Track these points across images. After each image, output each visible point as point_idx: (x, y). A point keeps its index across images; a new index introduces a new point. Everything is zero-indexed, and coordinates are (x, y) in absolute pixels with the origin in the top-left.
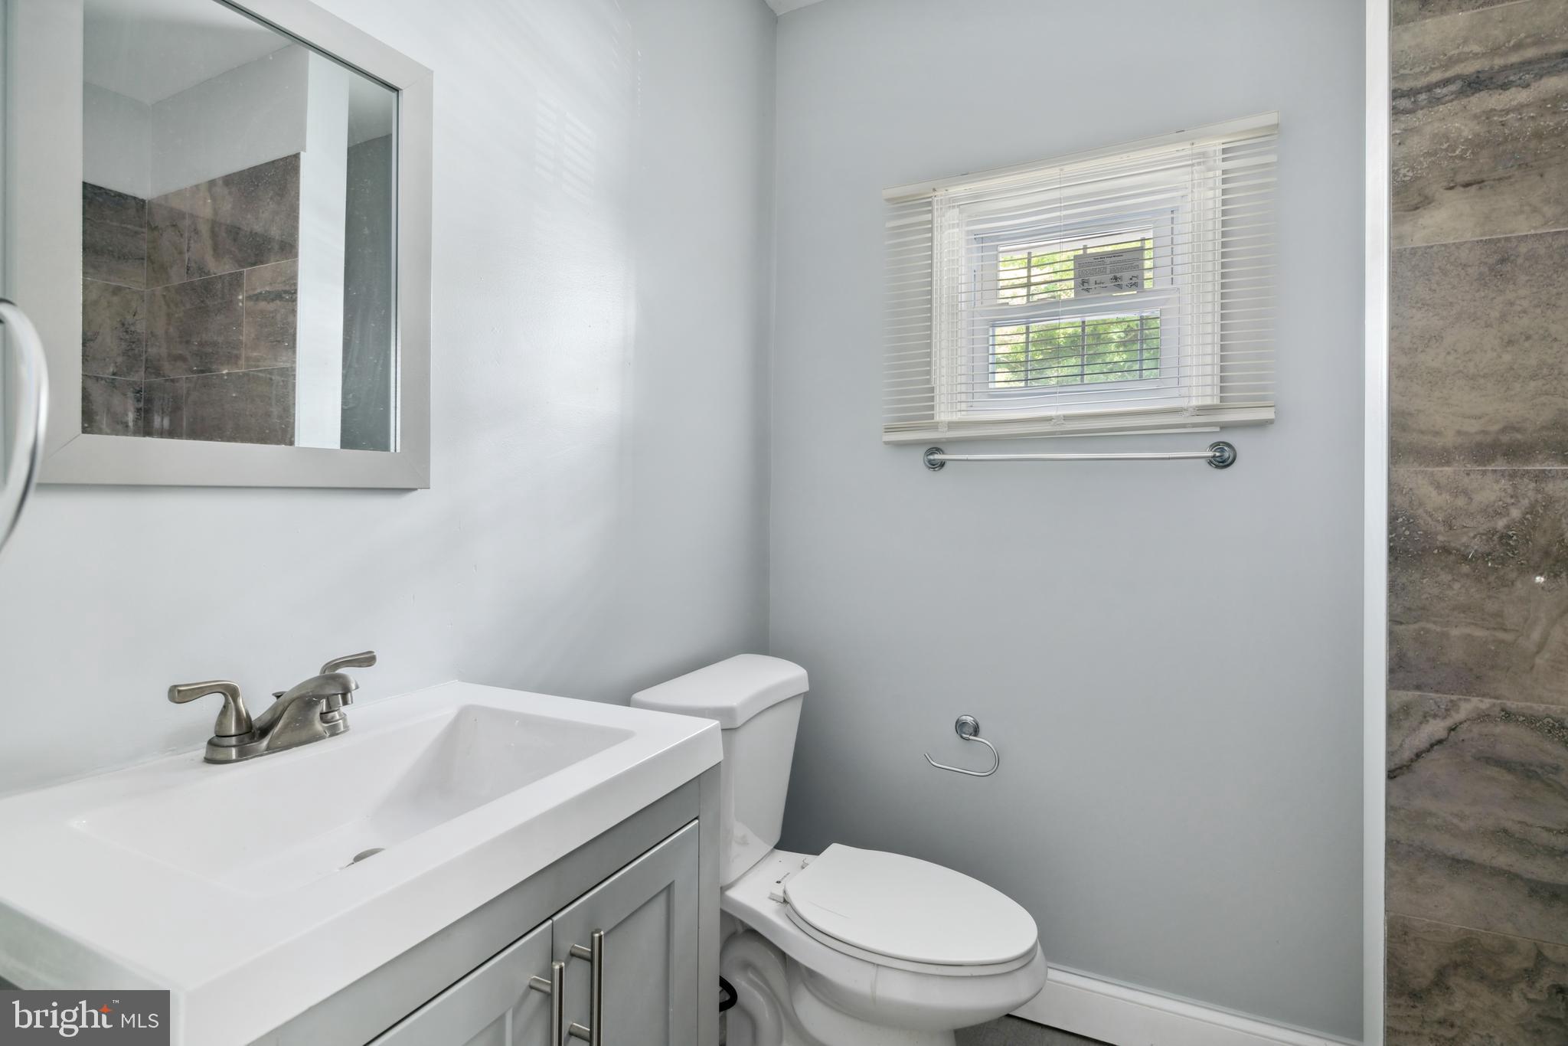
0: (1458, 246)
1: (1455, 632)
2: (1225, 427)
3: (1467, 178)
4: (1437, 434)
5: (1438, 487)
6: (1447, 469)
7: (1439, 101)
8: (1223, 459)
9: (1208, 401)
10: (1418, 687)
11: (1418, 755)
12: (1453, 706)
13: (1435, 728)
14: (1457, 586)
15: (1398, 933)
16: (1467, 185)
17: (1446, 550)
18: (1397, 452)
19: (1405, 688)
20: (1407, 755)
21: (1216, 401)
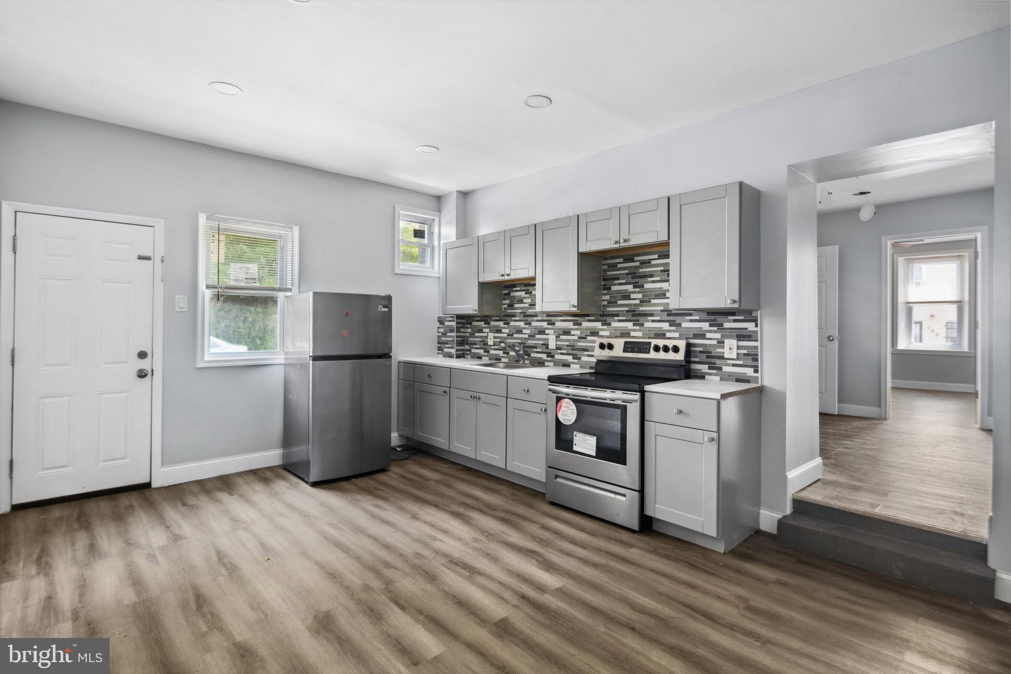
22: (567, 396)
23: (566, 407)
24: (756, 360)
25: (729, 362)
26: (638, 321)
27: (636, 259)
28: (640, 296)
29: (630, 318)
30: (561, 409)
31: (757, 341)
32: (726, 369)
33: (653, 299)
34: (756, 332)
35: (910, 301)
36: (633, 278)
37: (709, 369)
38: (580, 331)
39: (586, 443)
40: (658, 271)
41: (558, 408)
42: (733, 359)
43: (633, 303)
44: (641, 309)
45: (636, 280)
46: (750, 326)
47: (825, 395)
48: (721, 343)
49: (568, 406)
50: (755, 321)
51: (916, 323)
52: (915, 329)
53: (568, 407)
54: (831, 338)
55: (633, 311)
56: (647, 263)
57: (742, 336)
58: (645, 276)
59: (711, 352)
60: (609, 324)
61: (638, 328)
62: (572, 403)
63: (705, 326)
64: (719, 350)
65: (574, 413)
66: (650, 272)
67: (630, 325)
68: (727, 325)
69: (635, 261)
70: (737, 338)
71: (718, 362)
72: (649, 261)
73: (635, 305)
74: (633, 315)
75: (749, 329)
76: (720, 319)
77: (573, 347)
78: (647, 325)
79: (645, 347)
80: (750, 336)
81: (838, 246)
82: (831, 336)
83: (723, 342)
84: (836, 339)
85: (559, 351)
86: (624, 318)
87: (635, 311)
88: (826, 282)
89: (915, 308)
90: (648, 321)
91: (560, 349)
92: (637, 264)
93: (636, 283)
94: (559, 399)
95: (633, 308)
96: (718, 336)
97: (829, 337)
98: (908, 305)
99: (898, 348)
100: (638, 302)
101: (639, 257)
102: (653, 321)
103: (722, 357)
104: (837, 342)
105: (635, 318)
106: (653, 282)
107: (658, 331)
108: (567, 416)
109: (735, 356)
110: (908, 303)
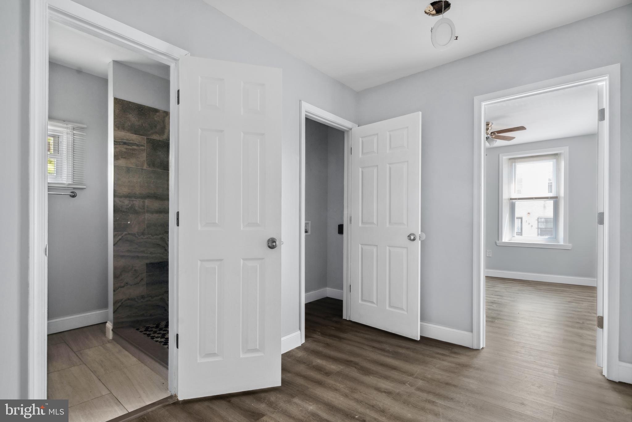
0: (123, 167)
1: (122, 223)
2: (74, 188)
3: (124, 157)
4: (120, 194)
5: (120, 201)
6: (121, 199)
7: (120, 144)
8: (74, 196)
9: (70, 183)
10: (118, 231)
11: (118, 241)
12: (122, 233)
13: (120, 237)
14: (123, 216)
15: (115, 268)
16: (124, 158)
17: (121, 211)
18: (115, 196)
19: (116, 232)
20: (116, 241)
21: (72, 183)
35: (513, 197)
47: (406, 313)
51: (517, 218)
52: (517, 223)
54: (412, 237)
81: (420, 113)
82: (413, 234)
84: (418, 238)
88: (408, 162)
89: (517, 203)
97: (409, 236)
98: (511, 201)
99: (503, 241)
104: (420, 242)
110: (511, 199)
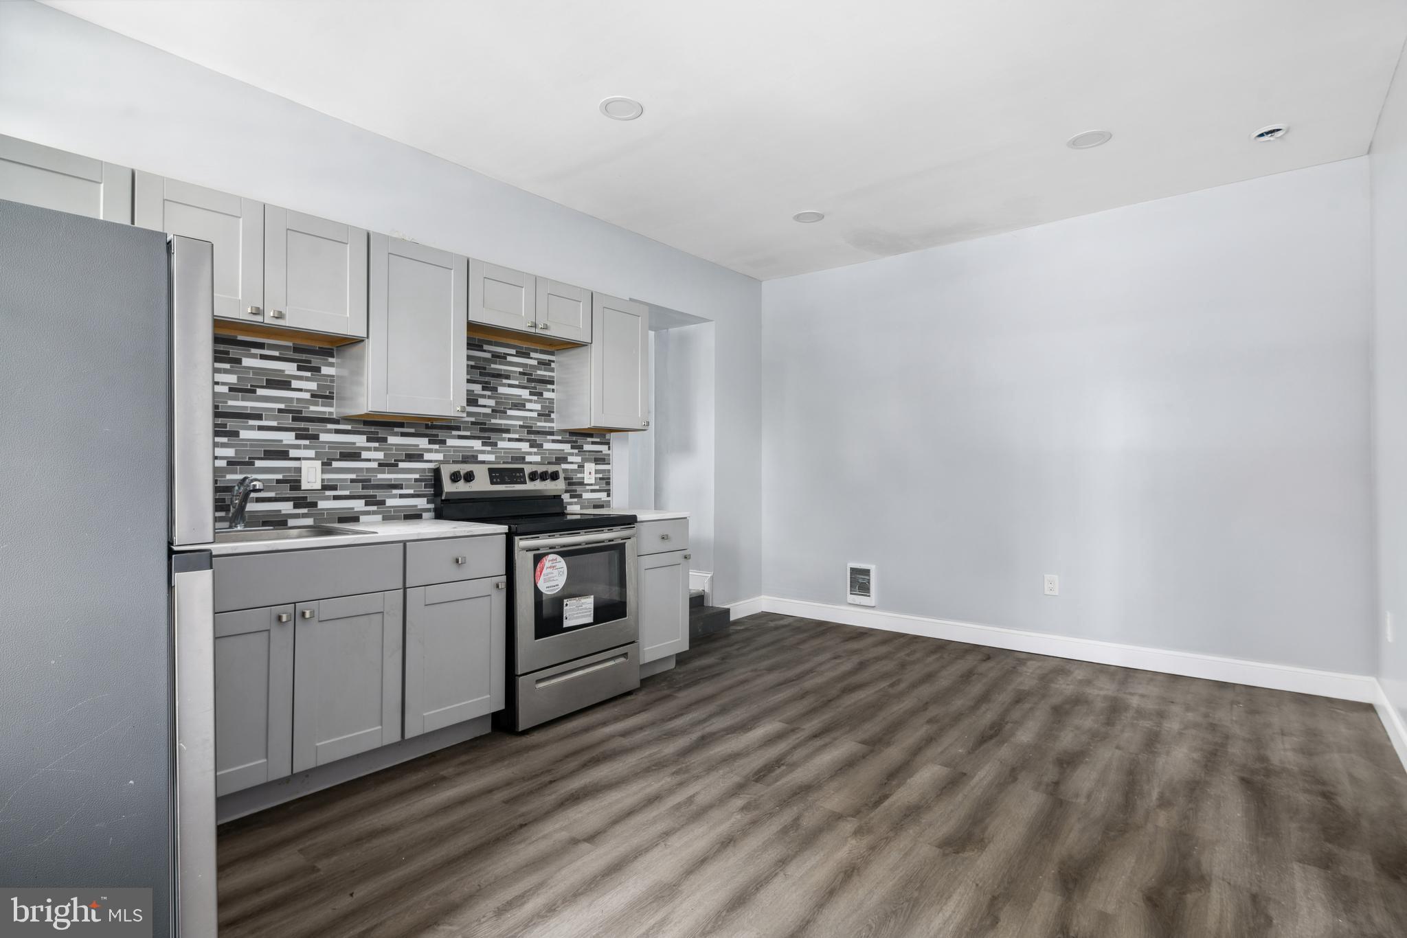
22: (552, 550)
23: (550, 567)
24: (608, 483)
25: (588, 487)
26: (489, 438)
27: (486, 347)
28: (492, 403)
29: (478, 433)
30: (544, 572)
31: (609, 464)
32: (586, 496)
33: (510, 409)
34: (609, 455)
36: (481, 374)
37: (571, 498)
38: (383, 453)
39: (581, 609)
40: (515, 372)
41: (538, 573)
42: (591, 485)
43: (482, 412)
44: (493, 421)
45: (487, 379)
46: (604, 448)
48: (581, 466)
49: (554, 565)
50: (608, 443)
53: (553, 567)
55: (482, 424)
56: (501, 358)
57: (600, 459)
58: (499, 375)
59: (572, 479)
60: (443, 442)
61: (489, 448)
62: (559, 558)
63: (566, 447)
64: (579, 475)
65: (563, 573)
66: (505, 370)
67: (477, 444)
68: (587, 447)
69: (485, 351)
70: (595, 461)
71: (579, 489)
72: (504, 356)
73: (485, 415)
74: (482, 430)
75: (604, 452)
76: (580, 441)
77: (366, 483)
78: (501, 444)
79: (518, 474)
80: (603, 460)
83: (583, 467)
85: (328, 493)
86: (468, 433)
87: (485, 424)
90: (503, 440)
91: (334, 488)
92: (488, 355)
93: (486, 383)
94: (538, 559)
95: (481, 419)
96: (578, 459)
100: (488, 411)
101: (488, 346)
102: (510, 440)
103: (582, 484)
105: (486, 435)
106: (510, 386)
107: (515, 453)
108: (554, 580)
109: (593, 482)
